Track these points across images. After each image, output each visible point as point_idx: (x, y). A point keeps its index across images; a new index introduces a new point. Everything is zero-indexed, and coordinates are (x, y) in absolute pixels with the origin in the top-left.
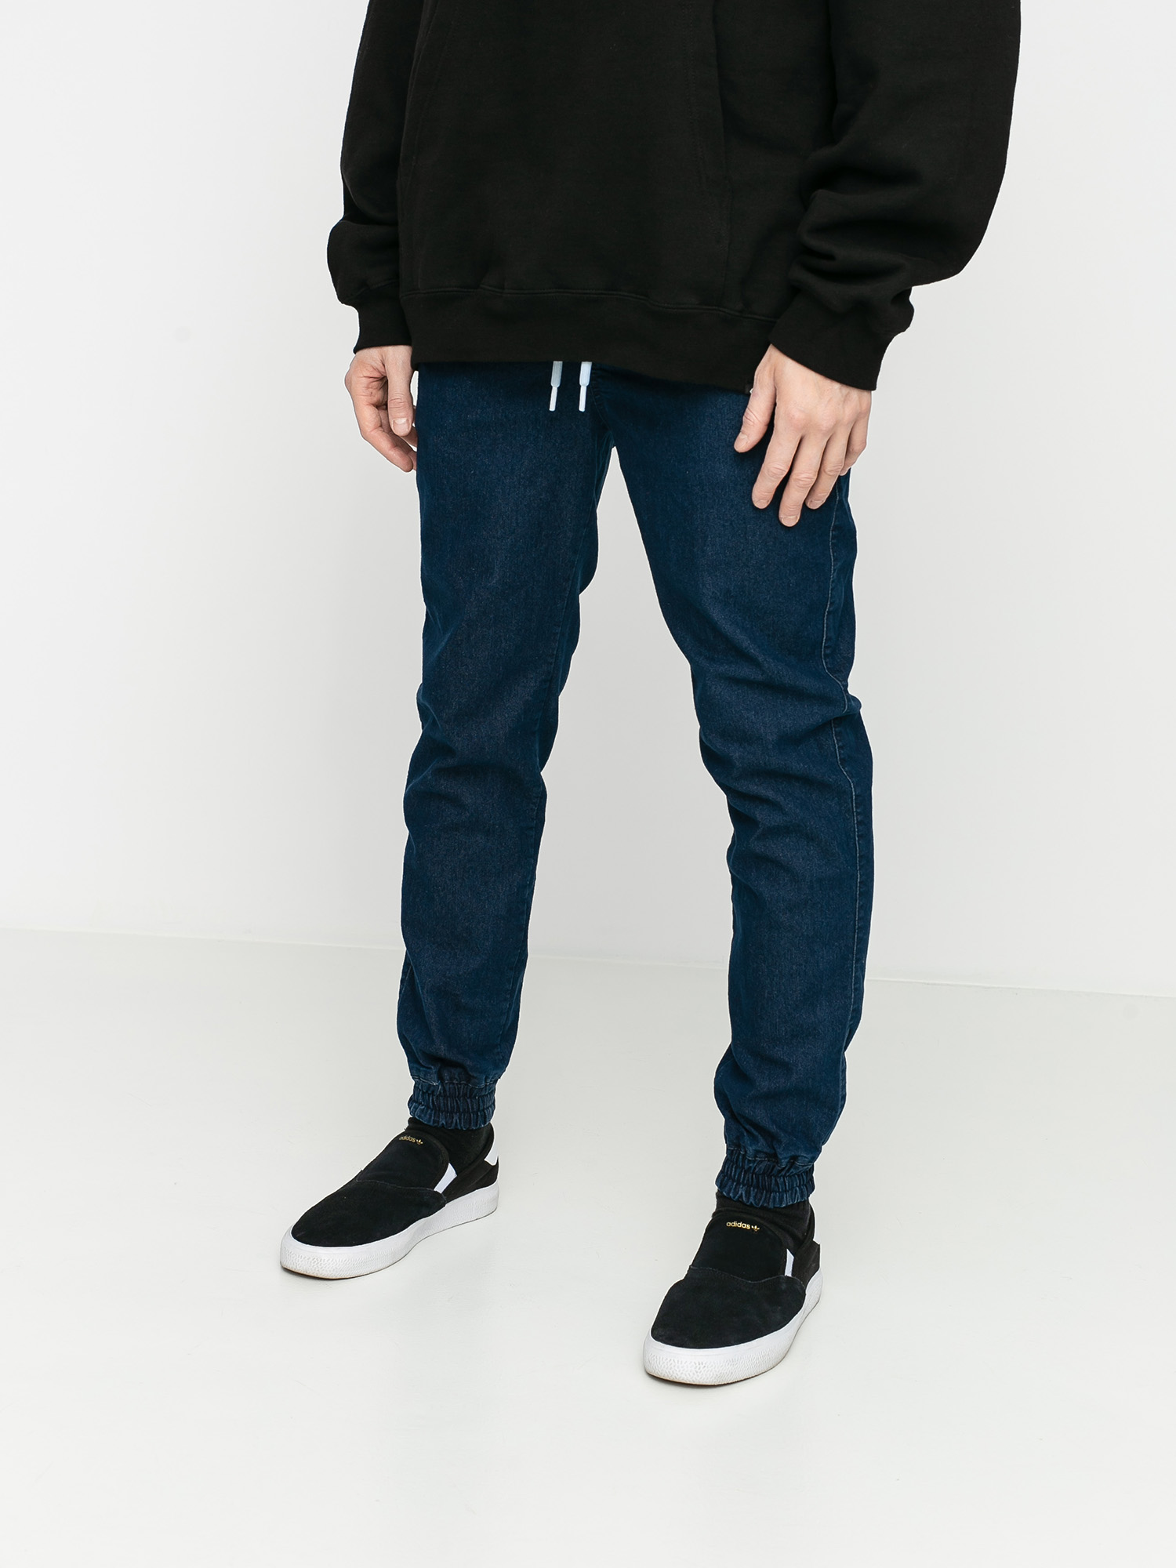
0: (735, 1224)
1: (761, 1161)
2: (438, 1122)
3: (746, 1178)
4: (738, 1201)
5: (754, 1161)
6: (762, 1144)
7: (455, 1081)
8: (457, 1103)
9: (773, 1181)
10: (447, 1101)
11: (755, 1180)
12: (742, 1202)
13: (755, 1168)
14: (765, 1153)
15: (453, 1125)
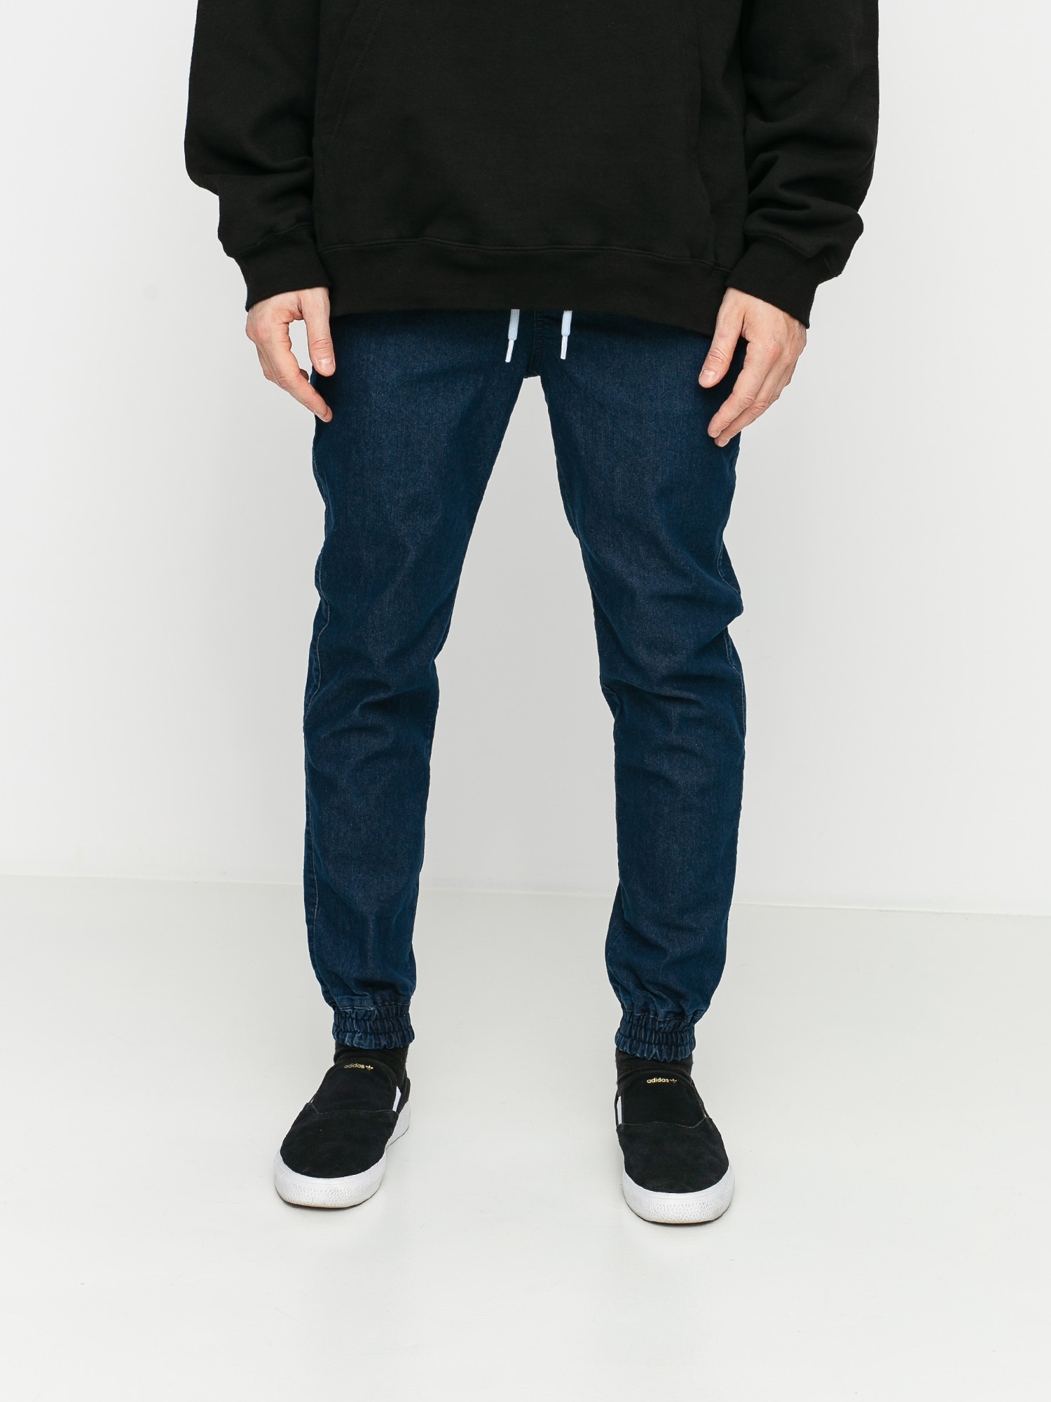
0: (655, 1080)
1: (670, 1021)
2: (380, 1045)
3: (657, 1039)
4: (652, 1059)
5: (664, 1022)
6: (671, 1006)
7: (386, 1004)
8: (392, 1023)
9: (679, 1037)
10: (384, 1022)
11: (665, 1038)
12: (657, 1061)
13: (665, 1029)
14: (674, 1013)
15: (393, 1044)
